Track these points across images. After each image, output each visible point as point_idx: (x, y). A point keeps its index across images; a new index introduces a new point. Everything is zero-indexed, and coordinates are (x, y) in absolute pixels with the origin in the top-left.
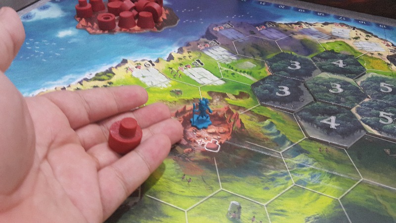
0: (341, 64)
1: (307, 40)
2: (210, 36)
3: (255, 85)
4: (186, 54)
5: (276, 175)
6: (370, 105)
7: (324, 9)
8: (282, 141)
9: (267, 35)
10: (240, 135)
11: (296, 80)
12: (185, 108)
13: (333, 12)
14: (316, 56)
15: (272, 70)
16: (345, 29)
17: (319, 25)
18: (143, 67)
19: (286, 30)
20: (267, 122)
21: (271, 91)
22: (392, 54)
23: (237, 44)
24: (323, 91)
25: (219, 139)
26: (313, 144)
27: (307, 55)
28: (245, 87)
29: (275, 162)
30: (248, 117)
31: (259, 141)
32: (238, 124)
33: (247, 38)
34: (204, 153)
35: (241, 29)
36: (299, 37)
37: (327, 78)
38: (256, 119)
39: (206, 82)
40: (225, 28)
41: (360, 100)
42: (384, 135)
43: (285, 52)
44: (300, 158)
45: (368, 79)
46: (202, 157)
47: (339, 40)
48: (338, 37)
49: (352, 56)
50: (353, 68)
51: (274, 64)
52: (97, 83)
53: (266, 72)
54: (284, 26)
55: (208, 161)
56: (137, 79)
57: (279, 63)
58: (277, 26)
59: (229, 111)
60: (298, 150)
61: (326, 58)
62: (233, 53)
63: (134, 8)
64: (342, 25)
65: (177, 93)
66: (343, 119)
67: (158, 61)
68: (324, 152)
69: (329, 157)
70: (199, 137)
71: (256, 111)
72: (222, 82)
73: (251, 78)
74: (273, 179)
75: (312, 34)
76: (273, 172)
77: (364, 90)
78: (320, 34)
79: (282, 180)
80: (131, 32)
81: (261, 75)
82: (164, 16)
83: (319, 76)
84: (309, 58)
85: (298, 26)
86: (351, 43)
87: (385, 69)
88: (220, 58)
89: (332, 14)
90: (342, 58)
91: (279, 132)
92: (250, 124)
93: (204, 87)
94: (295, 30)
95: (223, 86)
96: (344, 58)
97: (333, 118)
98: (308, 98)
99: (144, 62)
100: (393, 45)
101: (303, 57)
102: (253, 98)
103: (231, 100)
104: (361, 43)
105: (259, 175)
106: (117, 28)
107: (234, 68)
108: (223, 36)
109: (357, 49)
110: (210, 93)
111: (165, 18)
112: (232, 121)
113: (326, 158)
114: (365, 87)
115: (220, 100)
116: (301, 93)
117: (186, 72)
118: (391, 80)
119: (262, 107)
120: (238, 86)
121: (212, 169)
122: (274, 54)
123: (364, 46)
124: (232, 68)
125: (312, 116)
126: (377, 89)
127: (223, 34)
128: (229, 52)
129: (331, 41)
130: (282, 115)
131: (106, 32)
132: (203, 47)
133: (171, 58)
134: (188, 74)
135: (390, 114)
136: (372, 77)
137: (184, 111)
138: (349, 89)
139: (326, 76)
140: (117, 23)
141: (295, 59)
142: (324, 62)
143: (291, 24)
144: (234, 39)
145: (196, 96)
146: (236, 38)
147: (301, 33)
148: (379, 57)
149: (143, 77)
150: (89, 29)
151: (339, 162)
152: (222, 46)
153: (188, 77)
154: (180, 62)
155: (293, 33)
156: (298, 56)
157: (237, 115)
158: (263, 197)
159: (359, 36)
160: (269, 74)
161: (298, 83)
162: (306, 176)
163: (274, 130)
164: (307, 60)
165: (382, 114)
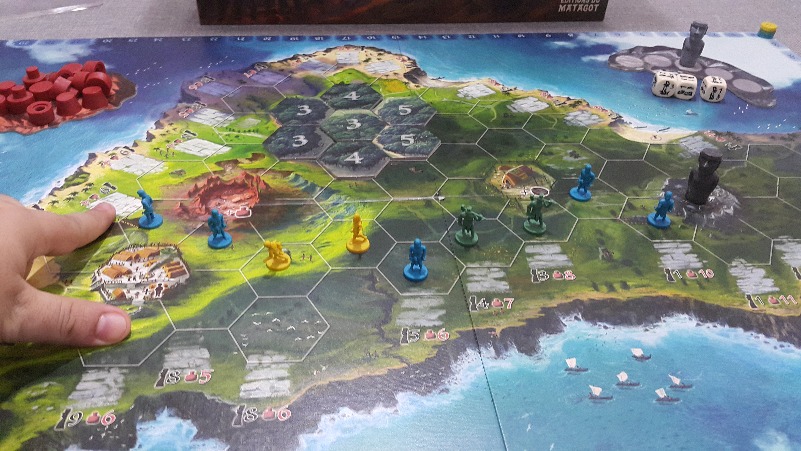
0: (354, 96)
1: (312, 77)
2: (188, 98)
3: (267, 142)
4: (167, 127)
5: (315, 218)
6: (391, 132)
7: (322, 30)
8: (311, 189)
9: (261, 81)
10: (268, 195)
11: (310, 126)
12: (196, 186)
13: (333, 32)
14: (325, 94)
15: (280, 121)
16: (352, 51)
17: (320, 55)
18: (120, 156)
19: (282, 70)
20: (292, 175)
21: (287, 144)
22: (408, 70)
23: (228, 99)
24: (341, 130)
25: (247, 205)
26: (342, 183)
27: (316, 95)
28: (256, 147)
29: (310, 208)
30: (271, 176)
31: (290, 195)
32: (262, 186)
33: (237, 90)
34: (237, 221)
35: (224, 81)
36: (299, 75)
37: (342, 115)
38: (279, 176)
39: (209, 153)
40: (204, 84)
41: (380, 130)
42: (407, 156)
43: (289, 97)
44: (334, 198)
45: (386, 106)
46: (237, 225)
47: (347, 68)
48: (345, 64)
49: (364, 84)
50: (367, 98)
51: (281, 114)
52: (73, 189)
53: (274, 125)
54: (278, 65)
55: (244, 226)
56: (120, 172)
57: (286, 112)
58: (270, 66)
59: (248, 176)
60: (329, 192)
61: (336, 94)
62: (228, 112)
63: (72, 86)
64: (348, 47)
65: (180, 173)
66: (366, 152)
67: (135, 145)
68: (354, 186)
69: (359, 190)
70: (226, 208)
71: (277, 169)
72: (228, 149)
73: (260, 136)
74: (312, 222)
75: (315, 67)
76: (310, 217)
77: (383, 117)
78: (323, 65)
79: (321, 220)
80: (80, 119)
81: (269, 130)
82: (115, 87)
83: (333, 115)
84: (318, 98)
85: (294, 61)
86: (361, 68)
87: (404, 90)
88: (214, 122)
89: (333, 35)
90: (354, 89)
91: (306, 182)
92: (274, 182)
93: (208, 159)
94: (294, 67)
95: (230, 151)
96: (356, 88)
97: (356, 154)
98: (327, 142)
99: (119, 150)
100: (409, 59)
101: (311, 98)
102: (269, 156)
103: (246, 164)
104: (373, 65)
105: (299, 223)
106: (58, 118)
107: (236, 129)
108: (206, 95)
109: (369, 74)
110: (219, 164)
111: (117, 88)
112: (255, 185)
113: (356, 191)
114: (384, 114)
115: (233, 168)
116: (319, 138)
117: (179, 148)
118: (409, 100)
119: (282, 163)
120: (248, 149)
121: (252, 231)
122: (278, 103)
123: (377, 68)
124: (234, 130)
125: (335, 157)
126: (396, 113)
127: (205, 91)
128: (222, 112)
129: (339, 71)
130: (305, 165)
131: (46, 127)
132: (186, 115)
133: (150, 137)
134: (182, 150)
135: (411, 135)
136: (390, 102)
137: (196, 189)
138: (367, 121)
139: (340, 113)
140: (55, 111)
141: (303, 103)
142: (335, 99)
143: (286, 60)
144: (222, 95)
145: (204, 171)
146: (224, 93)
147: (302, 69)
148: (395, 77)
149: (127, 167)
150: (19, 129)
151: (370, 191)
152: (210, 106)
153: (184, 153)
154: (165, 138)
155: (292, 72)
156: (305, 98)
157: (258, 178)
158: (307, 238)
159: (370, 56)
160: (279, 126)
161: (314, 128)
162: (342, 210)
163: (301, 181)
164: (317, 101)
165: (403, 137)
